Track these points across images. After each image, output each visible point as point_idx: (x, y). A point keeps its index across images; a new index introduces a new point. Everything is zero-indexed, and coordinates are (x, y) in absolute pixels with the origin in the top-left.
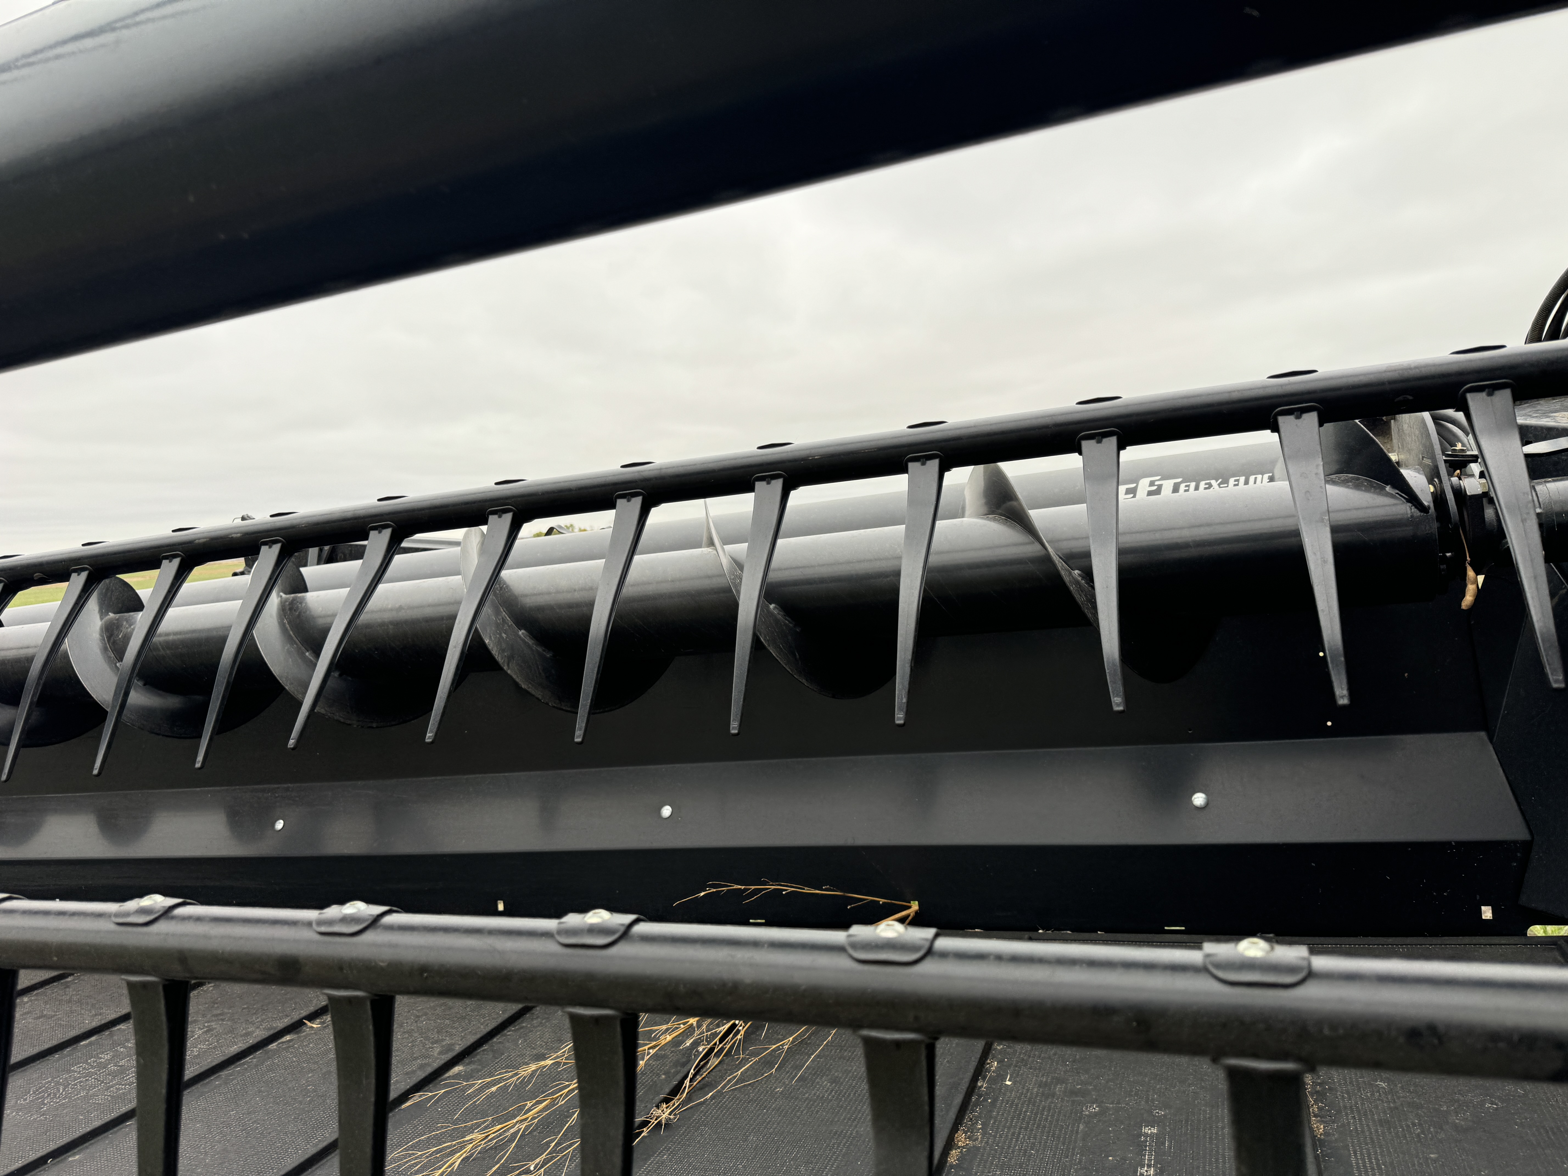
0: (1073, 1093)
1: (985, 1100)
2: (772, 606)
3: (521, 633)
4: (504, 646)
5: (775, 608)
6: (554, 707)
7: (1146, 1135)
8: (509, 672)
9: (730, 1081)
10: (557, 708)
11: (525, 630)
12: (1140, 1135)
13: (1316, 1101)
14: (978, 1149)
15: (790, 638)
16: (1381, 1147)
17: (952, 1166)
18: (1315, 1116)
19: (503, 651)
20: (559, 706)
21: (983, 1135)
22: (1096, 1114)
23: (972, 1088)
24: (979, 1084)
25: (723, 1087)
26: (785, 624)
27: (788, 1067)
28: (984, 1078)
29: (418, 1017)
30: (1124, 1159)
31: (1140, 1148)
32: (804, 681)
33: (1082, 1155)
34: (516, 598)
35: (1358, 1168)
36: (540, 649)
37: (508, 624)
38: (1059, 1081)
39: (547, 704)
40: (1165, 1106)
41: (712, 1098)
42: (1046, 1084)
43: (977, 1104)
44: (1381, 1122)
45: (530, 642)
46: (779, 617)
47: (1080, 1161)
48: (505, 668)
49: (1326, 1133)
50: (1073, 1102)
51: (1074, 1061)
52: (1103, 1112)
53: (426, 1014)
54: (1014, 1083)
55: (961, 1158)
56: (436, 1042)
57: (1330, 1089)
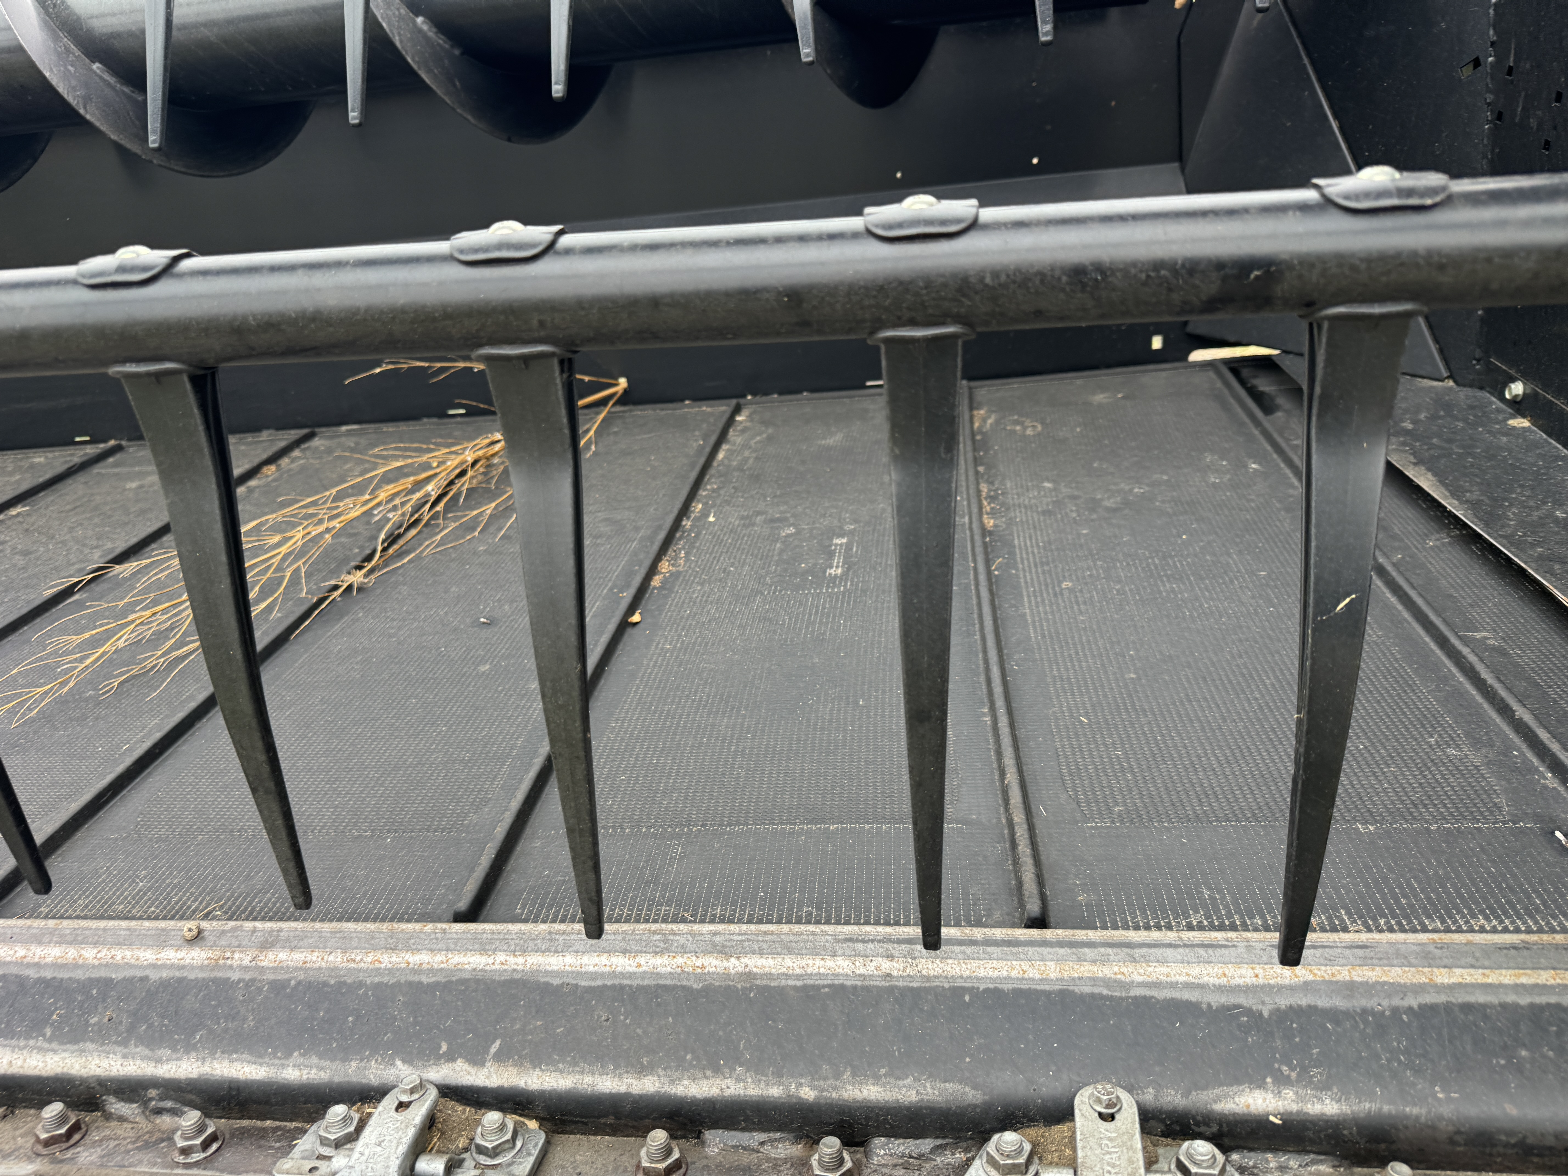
0: (773, 520)
1: (689, 535)
2: (420, 20)
3: (96, 66)
4: (74, 82)
5: (424, 22)
6: (160, 166)
7: (836, 545)
8: (88, 117)
9: (427, 546)
10: (165, 167)
11: (101, 62)
12: (831, 546)
13: (989, 504)
14: (679, 572)
15: (446, 62)
16: (1041, 530)
17: (655, 588)
18: (987, 514)
19: (74, 89)
20: (167, 165)
21: (685, 562)
22: (791, 535)
23: (676, 525)
24: (684, 523)
25: (422, 552)
26: (439, 44)
27: (492, 529)
28: (688, 518)
29: (72, 528)
30: (815, 565)
31: (831, 555)
32: (469, 117)
33: (777, 566)
34: (79, 18)
35: (1020, 548)
36: (126, 90)
37: (73, 54)
38: (759, 513)
39: (151, 162)
40: (856, 521)
41: (410, 562)
42: (747, 517)
43: (681, 538)
44: (1044, 513)
45: (112, 80)
46: (431, 34)
47: (776, 571)
48: (82, 111)
49: (995, 526)
50: (772, 528)
51: (775, 497)
52: (799, 532)
53: (81, 524)
54: (717, 520)
55: (664, 582)
56: (96, 547)
57: (1003, 494)
